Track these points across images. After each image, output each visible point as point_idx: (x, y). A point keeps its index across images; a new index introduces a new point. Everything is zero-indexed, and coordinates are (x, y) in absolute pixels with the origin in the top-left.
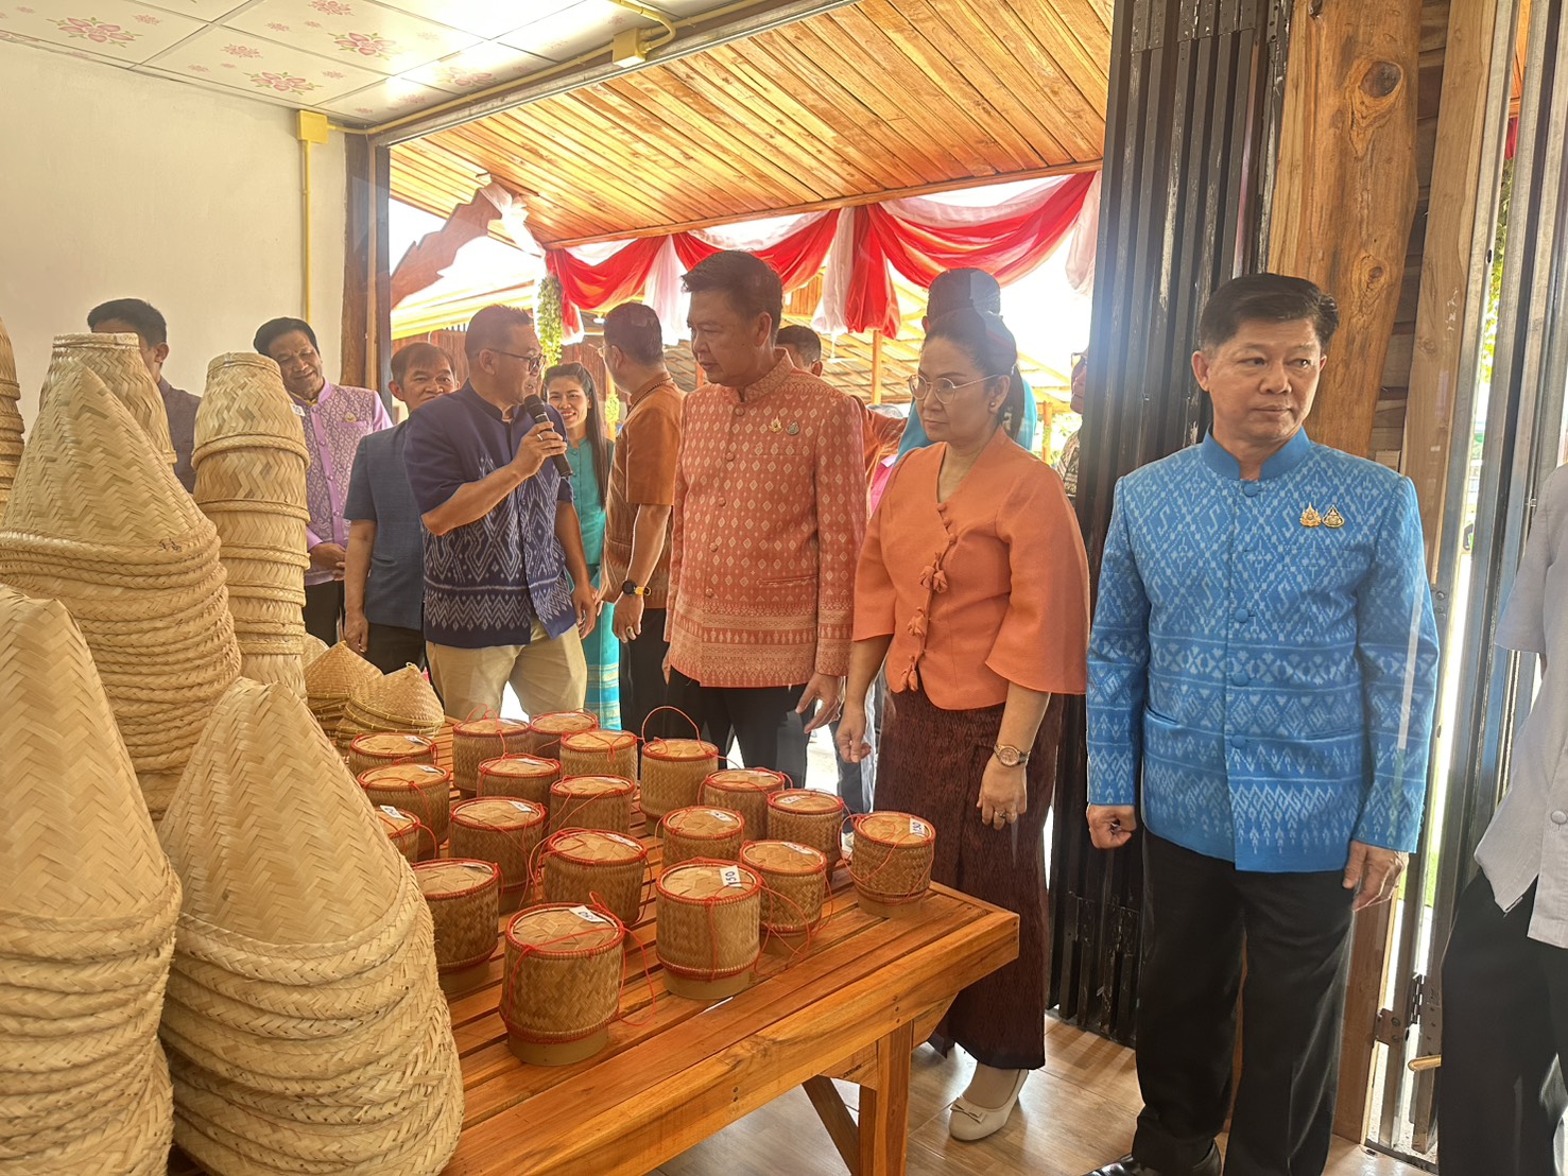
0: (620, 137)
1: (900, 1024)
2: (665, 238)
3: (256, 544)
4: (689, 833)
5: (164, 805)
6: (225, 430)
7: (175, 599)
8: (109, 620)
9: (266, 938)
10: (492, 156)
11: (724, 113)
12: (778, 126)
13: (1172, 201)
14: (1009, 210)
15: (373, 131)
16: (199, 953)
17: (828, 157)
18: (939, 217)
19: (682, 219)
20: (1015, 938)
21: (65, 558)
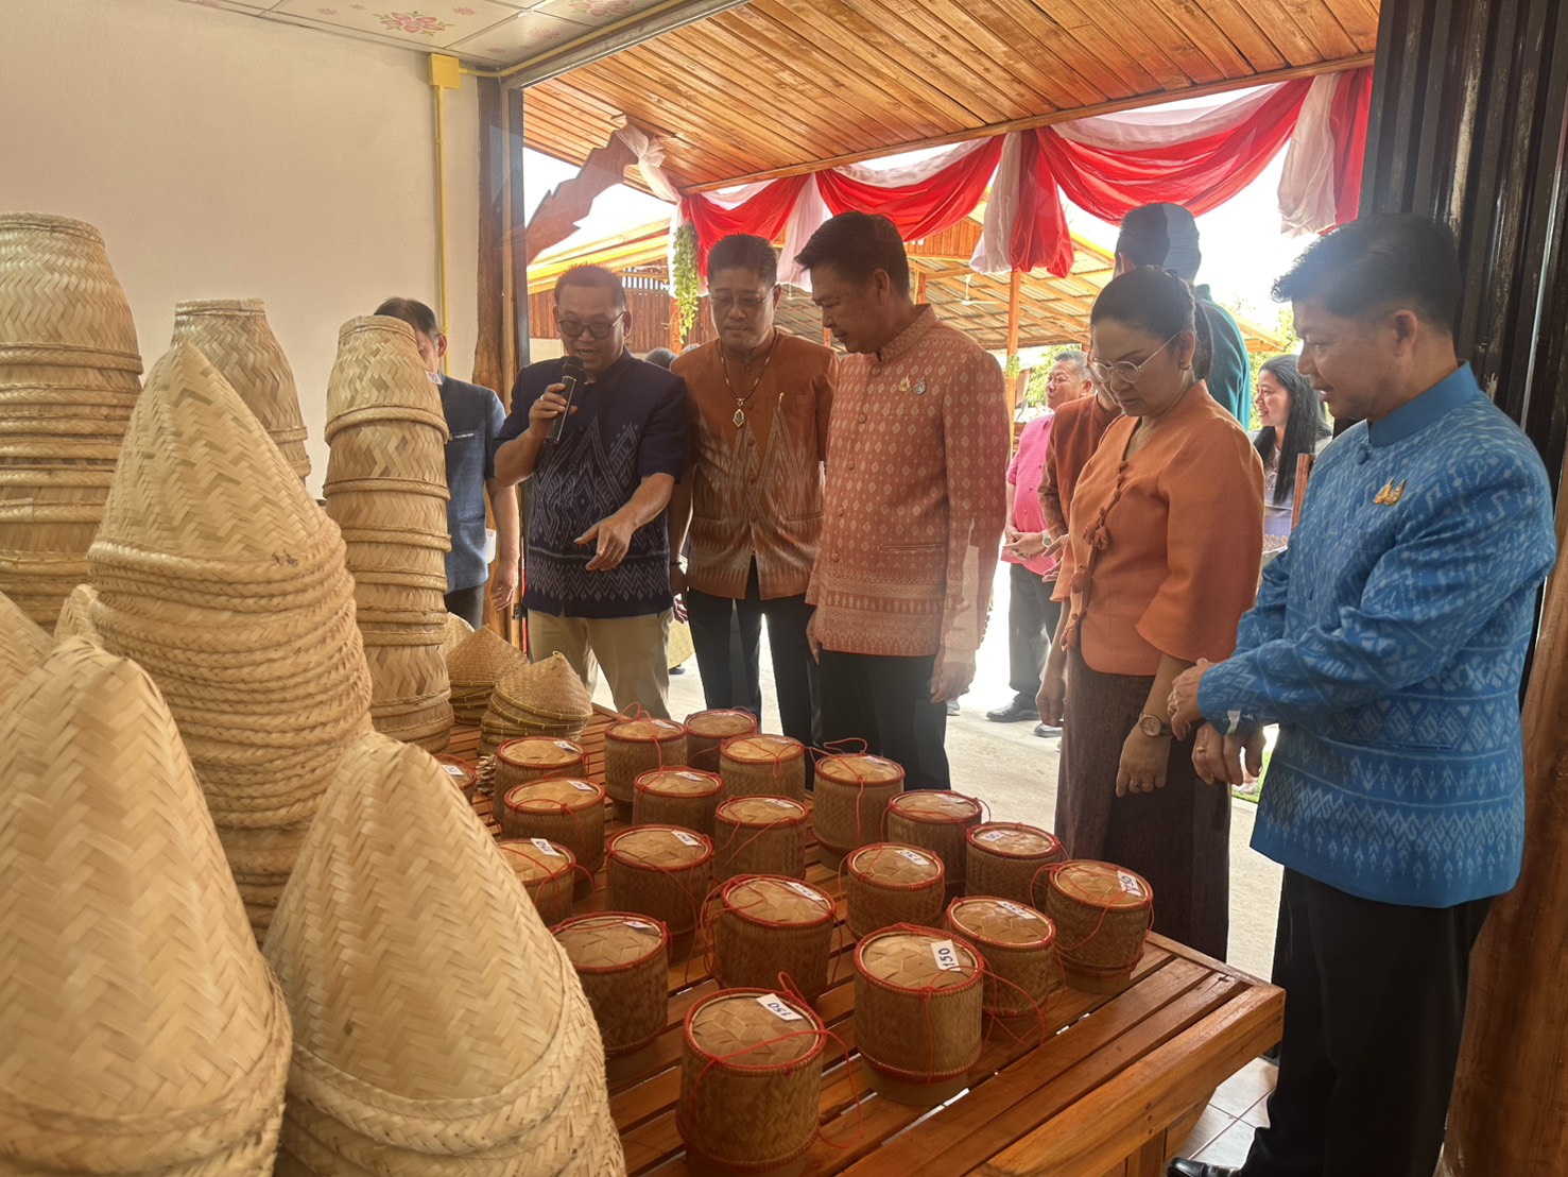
0: (764, 66)
1: (1153, 1134)
2: (806, 177)
3: (393, 526)
4: (880, 881)
5: (285, 868)
6: (357, 402)
7: (291, 624)
8: (215, 652)
9: (398, 1089)
10: (628, 95)
11: (881, 31)
12: (941, 42)
13: (1470, 97)
14: (1205, 128)
15: (505, 73)
16: (317, 1104)
17: (996, 76)
18: (1121, 139)
19: (827, 154)
20: (1279, 1019)
21: (164, 576)
